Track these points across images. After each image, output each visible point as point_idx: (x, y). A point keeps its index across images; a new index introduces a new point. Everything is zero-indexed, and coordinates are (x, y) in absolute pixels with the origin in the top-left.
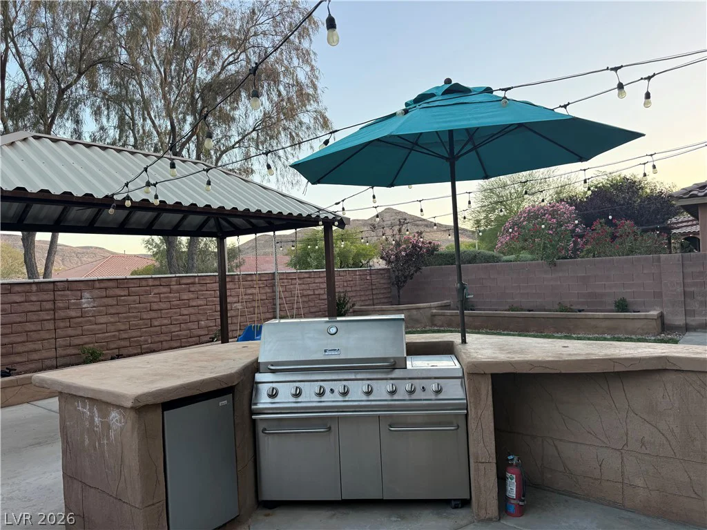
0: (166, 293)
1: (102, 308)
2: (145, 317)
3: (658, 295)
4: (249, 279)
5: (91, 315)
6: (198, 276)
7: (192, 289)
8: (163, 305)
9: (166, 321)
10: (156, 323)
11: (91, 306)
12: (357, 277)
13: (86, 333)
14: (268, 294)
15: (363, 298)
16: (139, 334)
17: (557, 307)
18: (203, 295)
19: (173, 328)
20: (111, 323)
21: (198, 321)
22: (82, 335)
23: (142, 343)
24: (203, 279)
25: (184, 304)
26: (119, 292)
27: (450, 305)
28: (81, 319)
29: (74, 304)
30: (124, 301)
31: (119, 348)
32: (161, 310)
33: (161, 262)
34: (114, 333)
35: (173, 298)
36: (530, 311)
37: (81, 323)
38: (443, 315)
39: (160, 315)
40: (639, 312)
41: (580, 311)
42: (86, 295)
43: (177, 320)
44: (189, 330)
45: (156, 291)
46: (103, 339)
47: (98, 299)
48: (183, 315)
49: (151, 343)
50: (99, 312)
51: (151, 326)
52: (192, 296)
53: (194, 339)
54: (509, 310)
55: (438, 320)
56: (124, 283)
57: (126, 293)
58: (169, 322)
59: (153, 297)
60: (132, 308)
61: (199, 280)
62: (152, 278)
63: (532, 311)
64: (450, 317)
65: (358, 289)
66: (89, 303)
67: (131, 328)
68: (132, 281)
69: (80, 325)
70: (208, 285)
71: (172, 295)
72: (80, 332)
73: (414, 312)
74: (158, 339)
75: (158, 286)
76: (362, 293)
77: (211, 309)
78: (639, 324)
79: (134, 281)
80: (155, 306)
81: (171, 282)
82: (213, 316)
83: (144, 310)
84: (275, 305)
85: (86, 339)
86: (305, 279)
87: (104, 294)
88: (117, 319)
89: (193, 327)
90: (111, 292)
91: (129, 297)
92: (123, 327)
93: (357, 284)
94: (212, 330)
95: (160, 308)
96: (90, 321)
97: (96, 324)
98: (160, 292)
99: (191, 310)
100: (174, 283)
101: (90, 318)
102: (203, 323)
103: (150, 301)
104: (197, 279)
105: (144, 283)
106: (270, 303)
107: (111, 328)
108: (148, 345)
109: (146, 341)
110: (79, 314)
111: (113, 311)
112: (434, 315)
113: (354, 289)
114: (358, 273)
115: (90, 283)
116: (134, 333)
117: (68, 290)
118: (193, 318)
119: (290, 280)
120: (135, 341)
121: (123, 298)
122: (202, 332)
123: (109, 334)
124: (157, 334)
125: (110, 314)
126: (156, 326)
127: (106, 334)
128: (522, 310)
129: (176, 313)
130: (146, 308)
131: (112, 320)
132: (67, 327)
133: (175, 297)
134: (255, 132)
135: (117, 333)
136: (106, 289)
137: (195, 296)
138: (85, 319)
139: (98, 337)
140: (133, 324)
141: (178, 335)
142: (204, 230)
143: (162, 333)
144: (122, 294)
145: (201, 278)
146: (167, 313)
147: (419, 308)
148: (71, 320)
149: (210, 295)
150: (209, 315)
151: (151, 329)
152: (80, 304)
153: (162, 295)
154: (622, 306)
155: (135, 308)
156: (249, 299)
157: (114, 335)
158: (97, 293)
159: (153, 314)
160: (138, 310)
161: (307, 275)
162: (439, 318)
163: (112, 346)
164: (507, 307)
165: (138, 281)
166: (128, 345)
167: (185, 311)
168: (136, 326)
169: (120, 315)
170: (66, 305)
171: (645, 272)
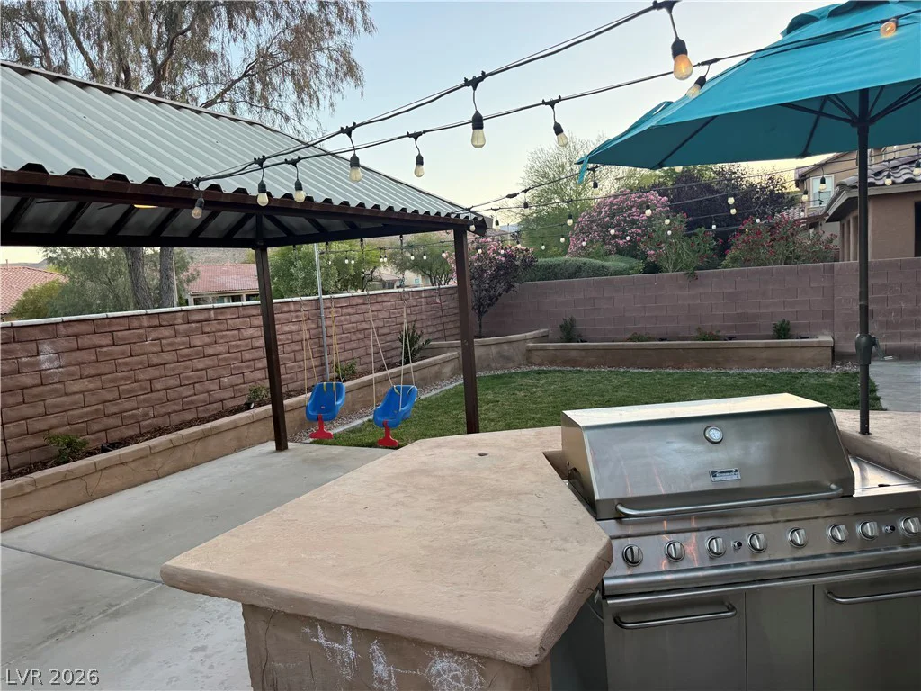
0: (170, 338)
1: (72, 368)
2: (142, 377)
3: (828, 315)
4: (286, 309)
5: (56, 380)
6: (214, 308)
7: (207, 329)
8: (166, 357)
9: (172, 382)
10: (158, 386)
11: (56, 365)
12: (423, 299)
13: (51, 411)
14: (312, 332)
15: (430, 330)
16: (134, 404)
17: (695, 334)
18: (222, 337)
19: (185, 391)
20: (91, 391)
21: (219, 378)
22: (46, 415)
23: (140, 419)
24: (222, 313)
25: (197, 354)
26: (96, 340)
27: (547, 336)
28: (42, 388)
29: (27, 364)
30: (106, 354)
31: (106, 430)
32: (164, 364)
33: (72, 278)
34: (95, 407)
35: (180, 344)
36: (662, 340)
37: (40, 395)
38: (543, 349)
39: (163, 373)
40: (808, 338)
41: (730, 338)
42: (46, 347)
43: (188, 378)
44: (208, 392)
45: (154, 335)
46: (80, 417)
47: (66, 354)
48: (198, 370)
49: (154, 417)
50: (69, 375)
51: (152, 391)
52: (207, 339)
53: (215, 405)
54: (631, 340)
55: (536, 357)
56: (105, 326)
57: (108, 340)
58: (178, 383)
59: (151, 345)
60: (120, 364)
61: (215, 314)
62: (146, 314)
63: (665, 340)
64: (553, 352)
65: (424, 317)
66: (51, 361)
67: (123, 396)
68: (118, 320)
69: (41, 398)
70: (229, 321)
71: (179, 339)
72: (41, 410)
73: (505, 347)
74: (163, 410)
75: (156, 326)
76: (429, 323)
77: (236, 359)
78: (809, 354)
79: (121, 320)
80: (155, 360)
81: (175, 319)
82: (239, 368)
83: (140, 367)
84: (323, 346)
85: (52, 420)
86: (359, 307)
87: (74, 345)
88: (99, 384)
89: (213, 387)
90: (85, 341)
91: (114, 348)
92: (109, 396)
93: (423, 309)
94: (240, 390)
95: (163, 362)
96: (55, 391)
97: (66, 394)
98: (161, 336)
99: (208, 362)
100: (180, 321)
101: (55, 386)
102: (226, 380)
103: (146, 351)
104: (212, 313)
105: (135, 323)
106: (315, 343)
107: (90, 399)
108: (150, 421)
109: (146, 414)
110: (38, 381)
111: (90, 371)
112: (530, 350)
113: (419, 317)
114: (423, 295)
115: (50, 328)
116: (127, 405)
117: (14, 341)
118: (211, 373)
119: (340, 309)
120: (129, 417)
121: (105, 349)
122: (228, 394)
123: (89, 409)
124: (162, 403)
125: (87, 377)
126: (158, 391)
127: (85, 410)
128: (650, 339)
129: (186, 368)
130: (141, 363)
131: (91, 386)
132: (19, 404)
133: (184, 343)
134: (245, 79)
135: (100, 407)
136: (77, 336)
137: (212, 339)
138: (48, 388)
139: (72, 415)
140: (124, 390)
141: (192, 402)
142: (237, 236)
143: (168, 400)
144: (104, 343)
145: (219, 311)
146: (173, 370)
147: (510, 342)
148: (25, 391)
149: (233, 336)
150: (235, 368)
151: (154, 395)
152: (38, 363)
153: (164, 342)
154: (783, 331)
155: (125, 364)
156: (288, 339)
157: (97, 410)
158: (63, 344)
159: (152, 372)
160: (129, 368)
161: (361, 301)
162: (538, 353)
163: (95, 427)
164: (629, 336)
165: (126, 319)
166: (120, 423)
167: (199, 364)
168: (130, 392)
169: (103, 377)
170: (15, 366)
171: (812, 285)
